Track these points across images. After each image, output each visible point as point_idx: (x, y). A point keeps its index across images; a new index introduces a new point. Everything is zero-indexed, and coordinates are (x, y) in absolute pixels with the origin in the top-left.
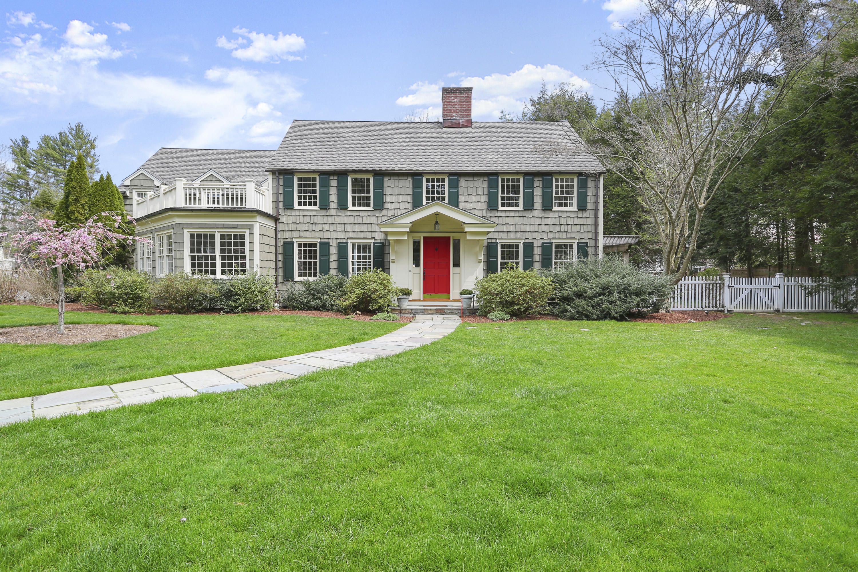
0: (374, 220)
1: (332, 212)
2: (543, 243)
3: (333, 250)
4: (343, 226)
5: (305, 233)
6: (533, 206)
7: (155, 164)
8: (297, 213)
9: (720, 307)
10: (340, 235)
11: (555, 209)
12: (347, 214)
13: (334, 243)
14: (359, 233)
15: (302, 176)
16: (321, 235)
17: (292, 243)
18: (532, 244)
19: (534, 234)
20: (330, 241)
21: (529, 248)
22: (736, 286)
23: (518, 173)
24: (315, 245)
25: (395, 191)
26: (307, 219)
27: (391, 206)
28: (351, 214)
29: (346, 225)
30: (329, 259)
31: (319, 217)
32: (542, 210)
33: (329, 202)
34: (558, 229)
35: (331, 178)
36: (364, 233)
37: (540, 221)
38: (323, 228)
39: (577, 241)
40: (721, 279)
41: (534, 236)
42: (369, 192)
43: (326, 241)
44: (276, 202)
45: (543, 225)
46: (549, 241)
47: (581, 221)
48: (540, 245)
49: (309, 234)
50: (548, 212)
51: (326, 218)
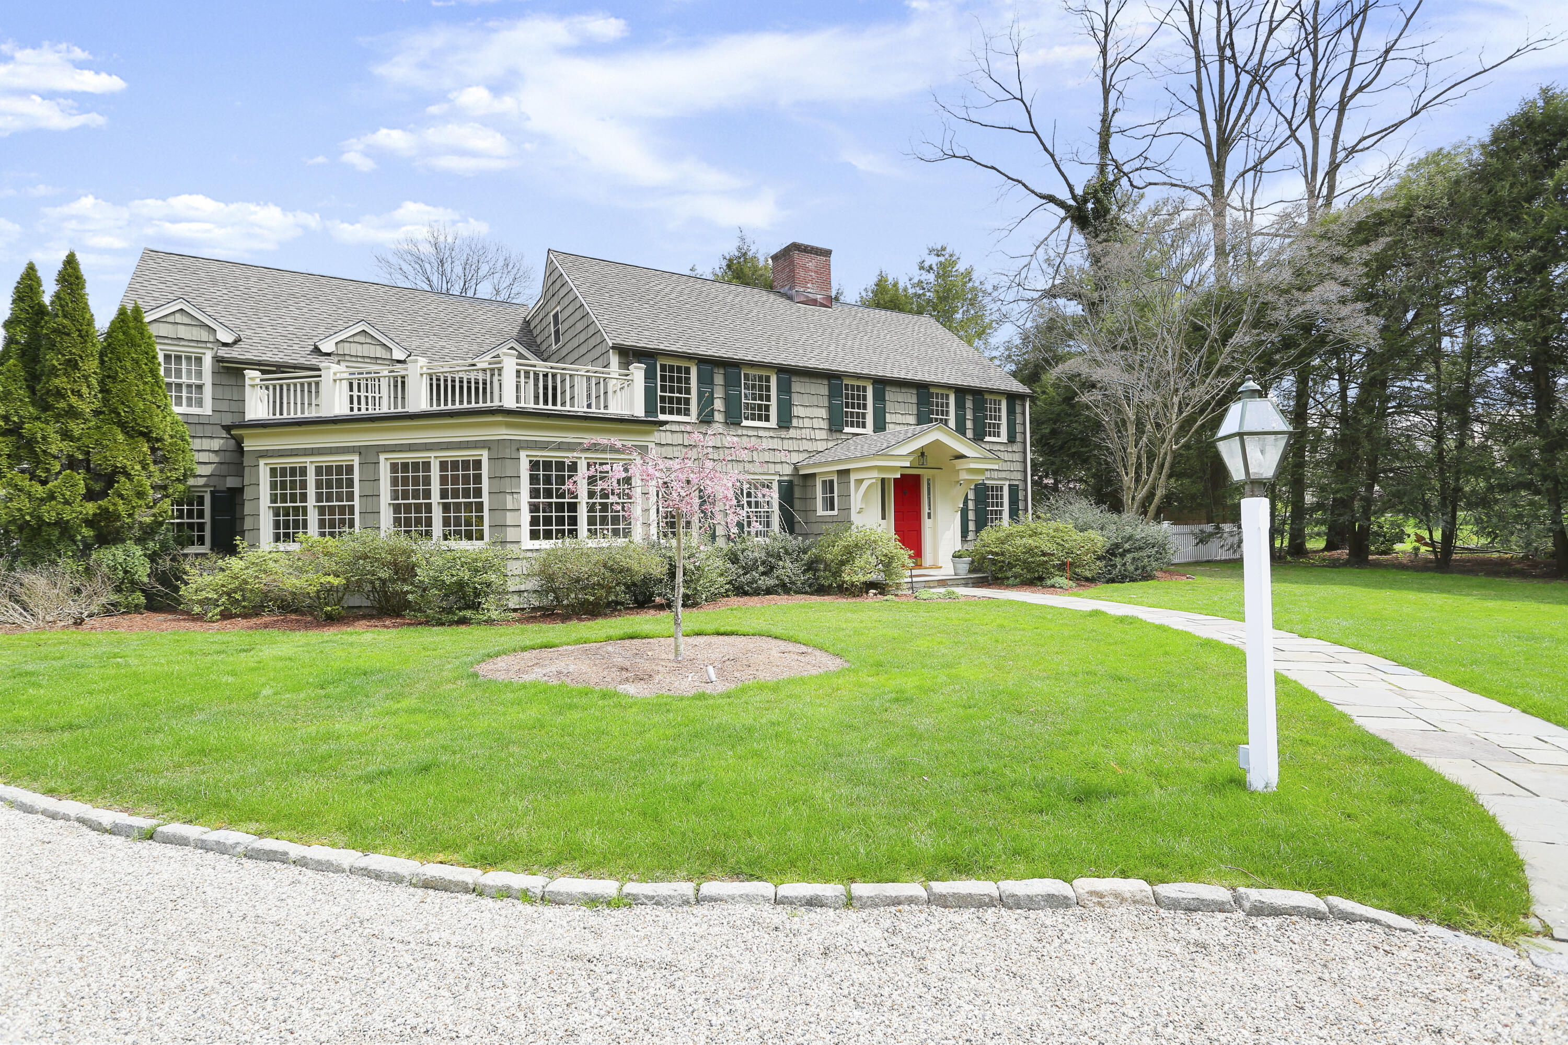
0: (777, 444)
1: (718, 428)
2: (977, 485)
4: (733, 451)
6: (965, 431)
11: (987, 439)
12: (739, 432)
14: (756, 465)
23: (948, 386)
25: (806, 400)
26: (679, 439)
27: (801, 423)
28: (745, 432)
29: (738, 451)
31: (699, 435)
32: (975, 437)
33: (712, 411)
35: (716, 370)
36: (766, 465)
39: (1007, 482)
42: (768, 398)
46: (984, 482)
47: (1010, 456)
48: (973, 487)
50: (980, 442)
51: (708, 437)
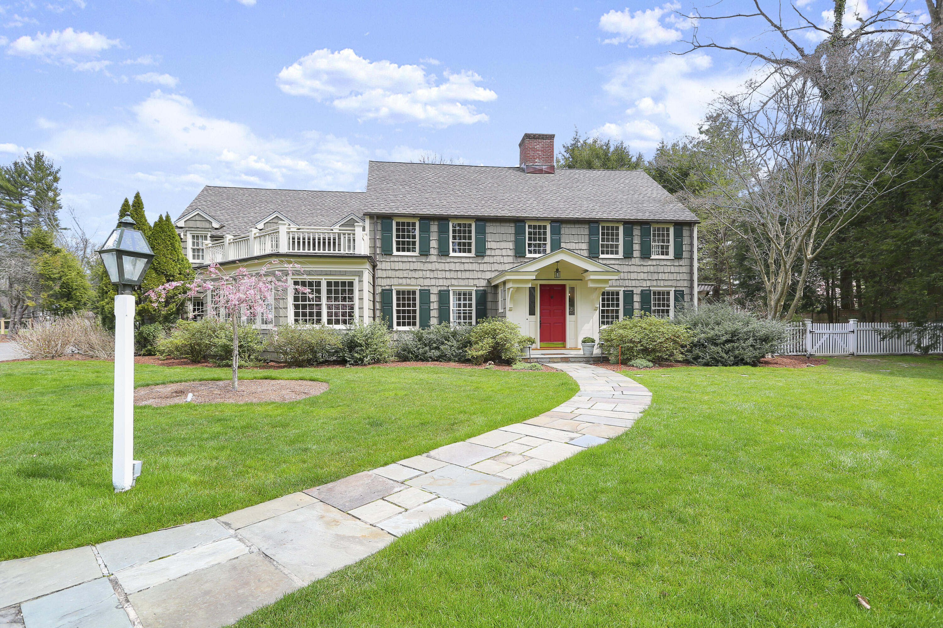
0: (475, 267)
1: (433, 258)
2: (642, 291)
3: (434, 298)
4: (444, 272)
5: (404, 280)
6: (632, 254)
7: (204, 203)
8: (396, 259)
9: (802, 352)
10: (441, 282)
11: (653, 257)
12: (448, 260)
13: (434, 290)
14: (460, 280)
15: (401, 220)
16: (420, 282)
17: (391, 290)
18: (632, 291)
19: (633, 282)
20: (430, 288)
21: (629, 295)
22: (816, 332)
23: (618, 221)
24: (414, 293)
25: (497, 238)
26: (407, 266)
27: (493, 253)
28: (452, 260)
29: (447, 272)
30: (429, 307)
31: (419, 263)
32: (641, 258)
33: (429, 248)
34: (655, 276)
35: (432, 223)
36: (466, 280)
37: (639, 269)
38: (423, 275)
39: (674, 289)
40: (804, 325)
41: (634, 283)
42: (470, 238)
43: (426, 288)
44: (374, 247)
45: (642, 273)
46: (647, 288)
47: (677, 269)
48: (639, 292)
49: (408, 281)
50: (647, 260)
51: (426, 265)
